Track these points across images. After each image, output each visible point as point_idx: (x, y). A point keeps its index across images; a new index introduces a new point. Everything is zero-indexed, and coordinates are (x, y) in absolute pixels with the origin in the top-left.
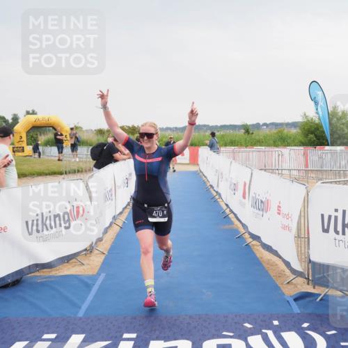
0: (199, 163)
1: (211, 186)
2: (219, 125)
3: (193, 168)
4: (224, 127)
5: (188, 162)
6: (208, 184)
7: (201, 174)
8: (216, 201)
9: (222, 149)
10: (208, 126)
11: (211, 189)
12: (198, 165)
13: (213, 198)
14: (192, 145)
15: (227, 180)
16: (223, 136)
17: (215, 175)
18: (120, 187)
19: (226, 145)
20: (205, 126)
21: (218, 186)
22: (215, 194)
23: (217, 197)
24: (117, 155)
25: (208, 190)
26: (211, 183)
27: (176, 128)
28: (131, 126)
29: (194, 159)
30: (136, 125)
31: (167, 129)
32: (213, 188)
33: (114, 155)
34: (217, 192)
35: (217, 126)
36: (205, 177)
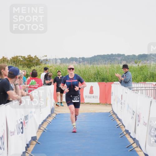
0: (112, 102)
1: (127, 131)
2: (137, 55)
3: (105, 109)
4: (143, 57)
5: (97, 101)
6: (124, 129)
7: (114, 116)
8: (133, 150)
9: (134, 85)
10: (124, 55)
11: (127, 136)
12: (110, 104)
13: (130, 146)
14: (103, 80)
15: (145, 124)
16: (141, 69)
17: (132, 118)
18: (13, 133)
19: (145, 81)
20: (119, 55)
21: (135, 132)
22: (131, 141)
23: (134, 145)
24: (11, 93)
25: (123, 136)
26: (126, 128)
27: (83, 59)
28: (26, 57)
29: (105, 98)
30: (33, 56)
31: (72, 59)
32: (129, 134)
33: (8, 92)
34: (134, 139)
35: (134, 56)
36: (120, 120)
